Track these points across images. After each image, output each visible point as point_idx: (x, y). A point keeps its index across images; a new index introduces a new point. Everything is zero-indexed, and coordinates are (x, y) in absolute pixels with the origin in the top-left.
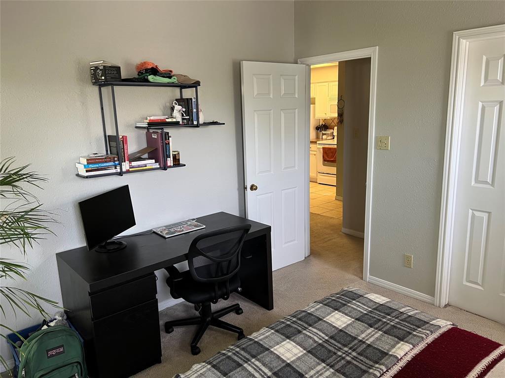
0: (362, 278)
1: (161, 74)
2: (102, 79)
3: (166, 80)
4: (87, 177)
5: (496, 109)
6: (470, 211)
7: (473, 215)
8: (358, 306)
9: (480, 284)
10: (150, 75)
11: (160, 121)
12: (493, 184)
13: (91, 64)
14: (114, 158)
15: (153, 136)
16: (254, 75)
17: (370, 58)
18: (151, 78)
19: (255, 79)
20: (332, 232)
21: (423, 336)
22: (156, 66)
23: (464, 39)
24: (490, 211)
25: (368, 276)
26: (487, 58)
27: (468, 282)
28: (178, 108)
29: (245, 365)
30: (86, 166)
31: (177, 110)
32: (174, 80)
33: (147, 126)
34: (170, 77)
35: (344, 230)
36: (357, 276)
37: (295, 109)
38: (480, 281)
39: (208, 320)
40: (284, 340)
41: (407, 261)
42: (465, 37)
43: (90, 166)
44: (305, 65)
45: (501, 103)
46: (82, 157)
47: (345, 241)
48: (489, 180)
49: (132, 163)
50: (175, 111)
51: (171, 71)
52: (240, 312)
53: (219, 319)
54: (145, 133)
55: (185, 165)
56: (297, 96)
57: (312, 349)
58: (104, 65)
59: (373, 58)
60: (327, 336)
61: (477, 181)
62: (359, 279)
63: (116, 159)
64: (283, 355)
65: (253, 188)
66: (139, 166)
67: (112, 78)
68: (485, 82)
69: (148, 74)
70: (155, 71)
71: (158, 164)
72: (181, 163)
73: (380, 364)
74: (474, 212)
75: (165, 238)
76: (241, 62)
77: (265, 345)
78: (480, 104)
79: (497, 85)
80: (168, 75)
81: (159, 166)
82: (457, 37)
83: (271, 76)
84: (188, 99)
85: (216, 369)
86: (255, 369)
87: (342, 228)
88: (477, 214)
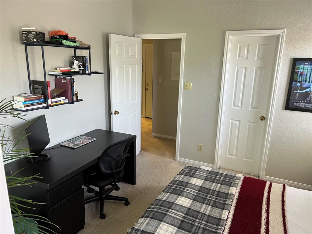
0: (175, 160)
1: (70, 39)
2: (34, 41)
3: (73, 44)
4: (25, 111)
5: (244, 70)
6: (231, 120)
7: (232, 122)
8: (201, 173)
9: (235, 155)
10: (64, 40)
11: (67, 71)
12: (241, 107)
13: (23, 29)
14: (41, 96)
15: (62, 81)
16: (116, 42)
17: (181, 39)
18: (64, 42)
19: (117, 46)
20: (146, 136)
21: (238, 182)
22: (67, 34)
23: (230, 35)
24: (240, 120)
25: (178, 158)
26: (240, 46)
27: (229, 155)
28: (76, 62)
29: (168, 213)
30: (24, 103)
31: (76, 64)
32: (77, 44)
33: (62, 74)
34: (75, 42)
35: (153, 134)
36: (172, 159)
37: (136, 65)
38: (234, 155)
39: (104, 197)
40: (178, 197)
41: (200, 148)
42: (231, 35)
43: (27, 103)
44: (140, 39)
45: (246, 68)
46: (15, 96)
47: (156, 140)
48: (240, 105)
49: (52, 99)
50: (74, 64)
51: (75, 38)
52: (118, 188)
53: (109, 195)
54: (54, 78)
55: (83, 100)
56: (136, 57)
57: (194, 198)
58: (35, 31)
59: (183, 39)
60: (196, 190)
61: (234, 105)
62: (174, 160)
63: (42, 97)
64: (183, 204)
65: (116, 113)
66: (56, 102)
67: (41, 41)
68: (239, 58)
69: (62, 39)
70: (66, 37)
71: (67, 100)
72: (79, 98)
73: (229, 199)
74: (233, 121)
75: (74, 149)
76: (109, 34)
77: (171, 201)
78: (236, 68)
79: (245, 59)
80: (73, 41)
81: (68, 101)
82: (228, 34)
83: (124, 44)
84: (83, 57)
85: (154, 219)
86: (175, 214)
87: (152, 133)
88: (234, 122)
